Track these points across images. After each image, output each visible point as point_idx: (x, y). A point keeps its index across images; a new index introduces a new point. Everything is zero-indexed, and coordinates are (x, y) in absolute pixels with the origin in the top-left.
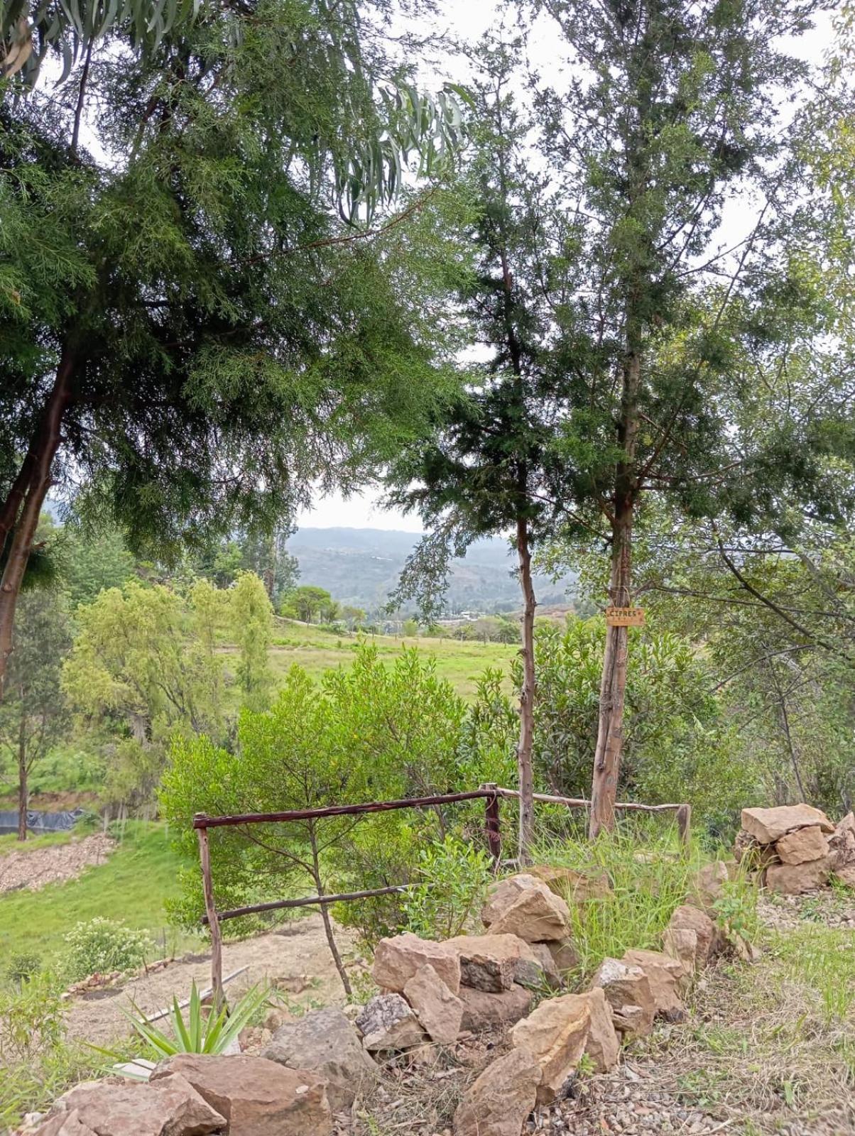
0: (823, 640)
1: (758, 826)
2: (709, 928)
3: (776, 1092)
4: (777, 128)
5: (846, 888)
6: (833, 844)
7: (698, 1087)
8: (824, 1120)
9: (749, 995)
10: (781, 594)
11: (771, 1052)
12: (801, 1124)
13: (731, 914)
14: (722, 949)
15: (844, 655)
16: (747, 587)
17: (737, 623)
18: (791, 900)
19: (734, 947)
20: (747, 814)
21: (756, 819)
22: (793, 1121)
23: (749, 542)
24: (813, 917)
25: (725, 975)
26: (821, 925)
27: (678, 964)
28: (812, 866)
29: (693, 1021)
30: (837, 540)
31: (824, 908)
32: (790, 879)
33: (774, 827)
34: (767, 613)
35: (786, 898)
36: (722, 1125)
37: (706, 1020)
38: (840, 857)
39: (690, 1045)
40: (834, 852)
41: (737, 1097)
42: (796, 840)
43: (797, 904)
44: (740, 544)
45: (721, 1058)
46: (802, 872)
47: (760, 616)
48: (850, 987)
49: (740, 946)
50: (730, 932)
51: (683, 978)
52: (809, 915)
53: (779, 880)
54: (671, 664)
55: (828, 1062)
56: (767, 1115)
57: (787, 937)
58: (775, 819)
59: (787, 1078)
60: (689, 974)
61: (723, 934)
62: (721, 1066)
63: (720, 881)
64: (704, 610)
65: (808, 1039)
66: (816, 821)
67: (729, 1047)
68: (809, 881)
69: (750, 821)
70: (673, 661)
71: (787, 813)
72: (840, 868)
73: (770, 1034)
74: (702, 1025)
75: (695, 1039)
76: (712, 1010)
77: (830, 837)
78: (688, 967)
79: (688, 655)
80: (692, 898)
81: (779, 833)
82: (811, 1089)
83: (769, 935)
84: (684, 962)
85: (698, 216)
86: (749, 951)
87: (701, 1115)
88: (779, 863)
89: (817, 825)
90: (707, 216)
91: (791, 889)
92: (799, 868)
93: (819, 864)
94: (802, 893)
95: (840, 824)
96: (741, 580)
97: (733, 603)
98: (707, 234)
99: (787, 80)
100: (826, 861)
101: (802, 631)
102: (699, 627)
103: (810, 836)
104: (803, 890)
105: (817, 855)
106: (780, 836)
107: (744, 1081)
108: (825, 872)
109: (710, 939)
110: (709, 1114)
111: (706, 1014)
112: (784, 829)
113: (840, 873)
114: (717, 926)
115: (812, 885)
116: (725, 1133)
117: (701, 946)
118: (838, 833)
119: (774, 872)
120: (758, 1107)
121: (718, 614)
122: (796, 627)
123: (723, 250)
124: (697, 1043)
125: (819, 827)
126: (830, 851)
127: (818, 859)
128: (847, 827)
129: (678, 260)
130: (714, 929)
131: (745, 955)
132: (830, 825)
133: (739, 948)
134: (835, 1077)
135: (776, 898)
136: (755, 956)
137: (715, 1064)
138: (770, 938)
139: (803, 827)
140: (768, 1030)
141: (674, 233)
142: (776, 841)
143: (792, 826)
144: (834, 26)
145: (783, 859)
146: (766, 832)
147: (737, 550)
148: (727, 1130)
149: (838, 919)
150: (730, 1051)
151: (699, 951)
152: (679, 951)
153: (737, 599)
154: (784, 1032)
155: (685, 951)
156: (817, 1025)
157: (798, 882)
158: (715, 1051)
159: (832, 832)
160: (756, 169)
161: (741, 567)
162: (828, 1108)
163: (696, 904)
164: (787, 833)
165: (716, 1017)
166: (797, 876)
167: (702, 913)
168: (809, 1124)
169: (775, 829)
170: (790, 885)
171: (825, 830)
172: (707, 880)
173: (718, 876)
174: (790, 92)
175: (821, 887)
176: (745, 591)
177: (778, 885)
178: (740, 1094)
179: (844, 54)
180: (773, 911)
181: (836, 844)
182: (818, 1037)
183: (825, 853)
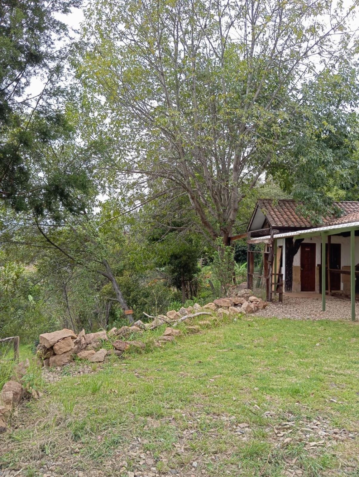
0: (79, 262)
1: (46, 341)
2: (20, 389)
3: (43, 451)
4: (55, 50)
5: (80, 360)
6: (76, 343)
7: (10, 459)
8: (61, 456)
9: (36, 413)
10: (64, 243)
11: (42, 435)
12: (52, 461)
13: (30, 381)
14: (26, 396)
15: (87, 267)
16: (48, 240)
17: (46, 256)
18: (59, 369)
19: (31, 394)
20: (42, 337)
21: (45, 338)
22: (49, 460)
23: (51, 222)
24: (67, 374)
25: (27, 407)
26: (69, 377)
27: (4, 407)
28: (67, 354)
29: (10, 430)
30: (83, 222)
31: (71, 369)
32: (59, 361)
33: (52, 340)
34: (58, 252)
35: (57, 369)
36: (18, 472)
37: (16, 428)
38: (78, 348)
39: (8, 441)
40: (76, 346)
41: (26, 458)
42: (61, 344)
43: (61, 370)
44: (47, 223)
45: (20, 443)
46: (63, 357)
47: (56, 252)
48: (77, 400)
49: (34, 393)
50: (29, 388)
51: (6, 413)
52: (65, 374)
53: (54, 362)
54: (13, 275)
55: (64, 432)
56: (38, 461)
57: (55, 384)
58: (53, 337)
59: (47, 444)
60: (9, 410)
61: (26, 389)
62: (20, 447)
63: (26, 368)
64: (32, 251)
65: (58, 425)
66: (69, 335)
67: (25, 437)
68: (66, 359)
69: (43, 339)
70: (14, 273)
71: (59, 333)
72: (79, 352)
73: (42, 428)
74: (13, 431)
75: (10, 438)
76: (19, 423)
77: (75, 341)
78: (9, 407)
79: (21, 271)
80: (14, 377)
81: (54, 342)
82: (57, 446)
83: (48, 385)
84: (7, 406)
85: (19, 79)
86: (38, 394)
87: (10, 471)
88: (55, 354)
89: (69, 337)
90: (23, 80)
91: (59, 364)
92: (62, 355)
93: (70, 352)
94: (64, 365)
95: (79, 335)
96: (47, 238)
97: (44, 248)
98: (23, 88)
99: (57, 31)
100: (73, 350)
101: (71, 258)
102: (29, 258)
103: (67, 341)
104: (63, 364)
105: (69, 349)
106: (55, 344)
107: (29, 450)
108: (72, 355)
109: (20, 393)
110: (13, 469)
111: (16, 426)
112: (56, 340)
113: (78, 354)
114: (23, 387)
115: (67, 361)
116: (20, 475)
117: (16, 397)
118: (78, 339)
119: (52, 359)
120: (35, 460)
121: (38, 252)
122: (69, 257)
123: (30, 97)
124: (11, 439)
125: (70, 337)
126: (74, 346)
127: (70, 350)
128: (82, 335)
129: (10, 97)
130: (22, 389)
131: (36, 397)
132: (75, 336)
133: (33, 394)
134: (67, 438)
135: (53, 369)
136: (40, 396)
137: (18, 446)
138: (48, 387)
139: (64, 338)
140: (42, 426)
141: (9, 85)
142: (53, 346)
143: (60, 338)
144: (85, 15)
145: (56, 353)
146: (49, 343)
147: (45, 225)
148: (20, 473)
149: (76, 372)
150: (25, 439)
151: (14, 399)
152: (4, 401)
153: (46, 246)
154: (48, 425)
155: (8, 401)
156: (61, 419)
157: (62, 361)
158: (18, 441)
159: (76, 338)
160: (45, 65)
161: (47, 232)
162: (63, 451)
163: (15, 379)
164: (58, 342)
165: (21, 426)
166: (61, 358)
167: (17, 383)
168: (55, 460)
169: (52, 341)
170: (58, 363)
171: (73, 338)
172: (21, 368)
173: (25, 366)
174: (59, 36)
175: (71, 361)
176: (48, 242)
177: (54, 364)
178: (27, 456)
179: (88, 27)
180: (51, 375)
181: (77, 343)
182: (62, 423)
183: (73, 347)
